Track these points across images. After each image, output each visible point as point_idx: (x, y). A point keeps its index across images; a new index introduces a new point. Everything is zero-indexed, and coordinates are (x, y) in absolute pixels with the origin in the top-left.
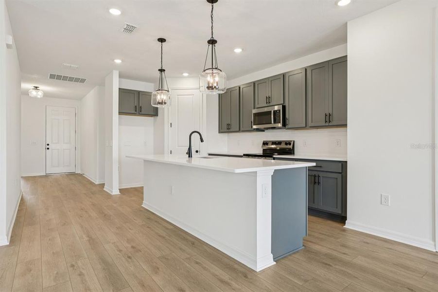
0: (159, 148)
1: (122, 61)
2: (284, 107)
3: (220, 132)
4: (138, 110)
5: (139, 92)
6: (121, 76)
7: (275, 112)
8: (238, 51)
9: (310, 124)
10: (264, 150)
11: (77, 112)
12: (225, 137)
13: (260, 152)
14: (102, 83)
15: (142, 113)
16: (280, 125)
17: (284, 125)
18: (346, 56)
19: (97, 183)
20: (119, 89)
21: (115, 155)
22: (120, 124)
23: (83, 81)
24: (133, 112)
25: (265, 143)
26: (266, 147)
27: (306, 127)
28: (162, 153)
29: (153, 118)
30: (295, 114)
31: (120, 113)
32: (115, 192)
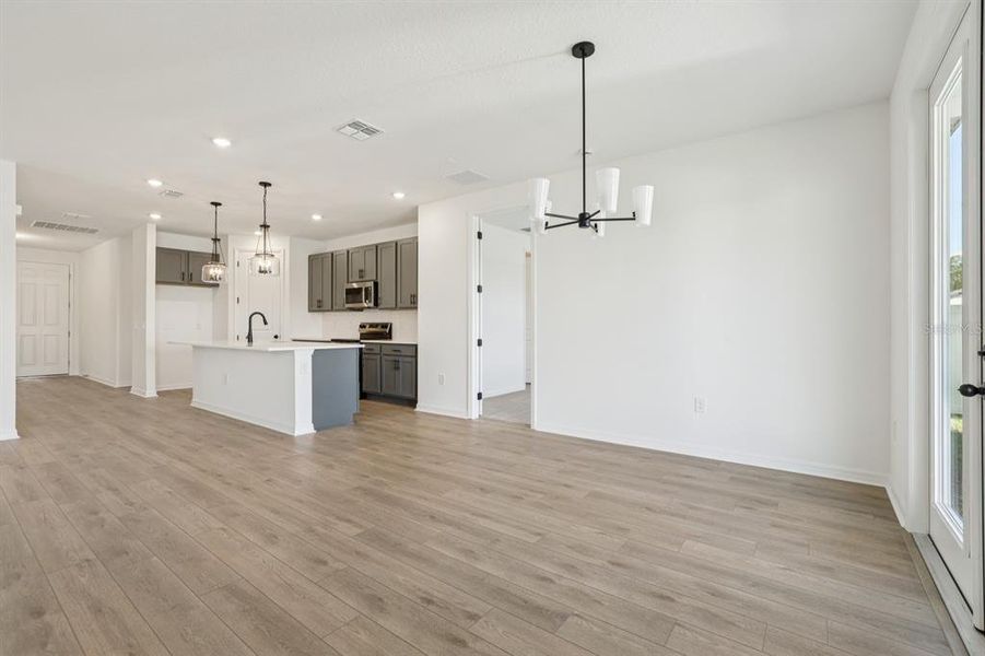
0: (221, 331)
1: (162, 216)
2: (376, 284)
3: (310, 311)
4: (186, 277)
5: (188, 253)
6: (159, 229)
7: (367, 289)
8: (317, 217)
9: (399, 305)
10: (362, 334)
11: (72, 273)
12: (318, 316)
13: (357, 337)
14: (126, 235)
15: (194, 281)
16: (372, 305)
17: (376, 304)
18: (417, 238)
19: (117, 386)
20: (157, 248)
21: (150, 341)
22: (157, 298)
23: (93, 231)
24: (180, 281)
25: (362, 326)
26: (364, 331)
27: (395, 308)
28: (226, 337)
29: (211, 289)
30: (386, 293)
31: (157, 282)
32: (151, 393)
